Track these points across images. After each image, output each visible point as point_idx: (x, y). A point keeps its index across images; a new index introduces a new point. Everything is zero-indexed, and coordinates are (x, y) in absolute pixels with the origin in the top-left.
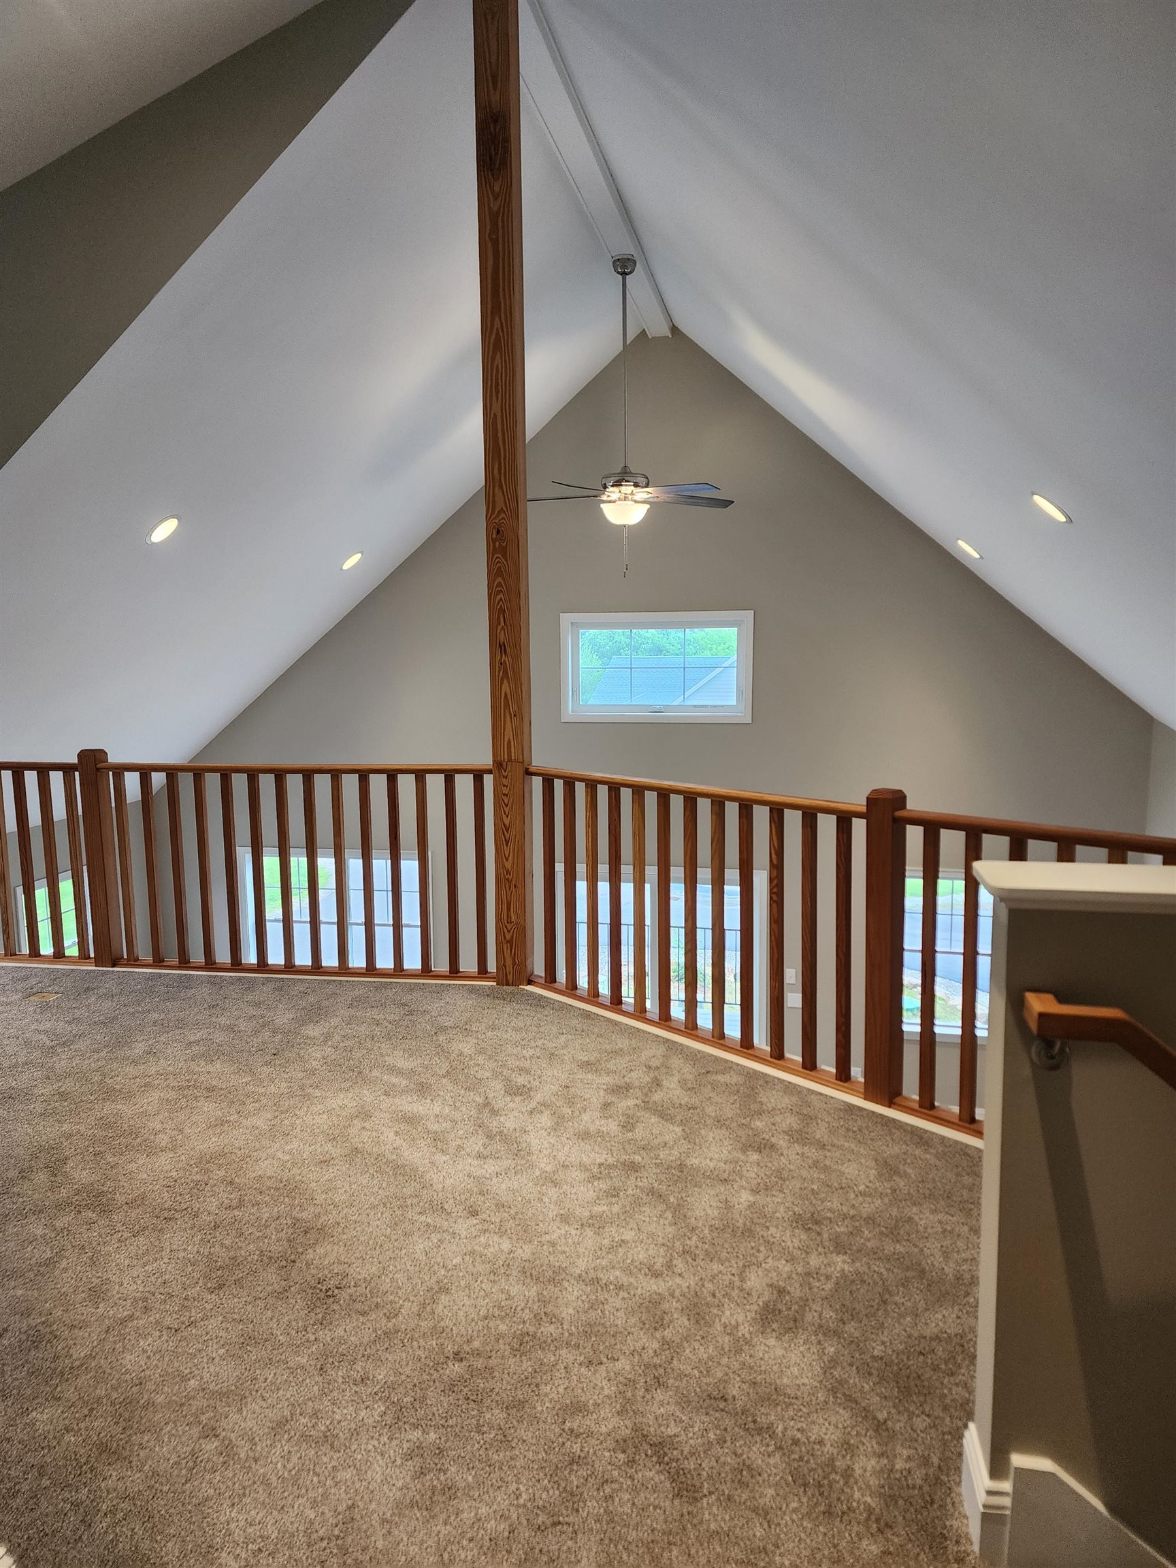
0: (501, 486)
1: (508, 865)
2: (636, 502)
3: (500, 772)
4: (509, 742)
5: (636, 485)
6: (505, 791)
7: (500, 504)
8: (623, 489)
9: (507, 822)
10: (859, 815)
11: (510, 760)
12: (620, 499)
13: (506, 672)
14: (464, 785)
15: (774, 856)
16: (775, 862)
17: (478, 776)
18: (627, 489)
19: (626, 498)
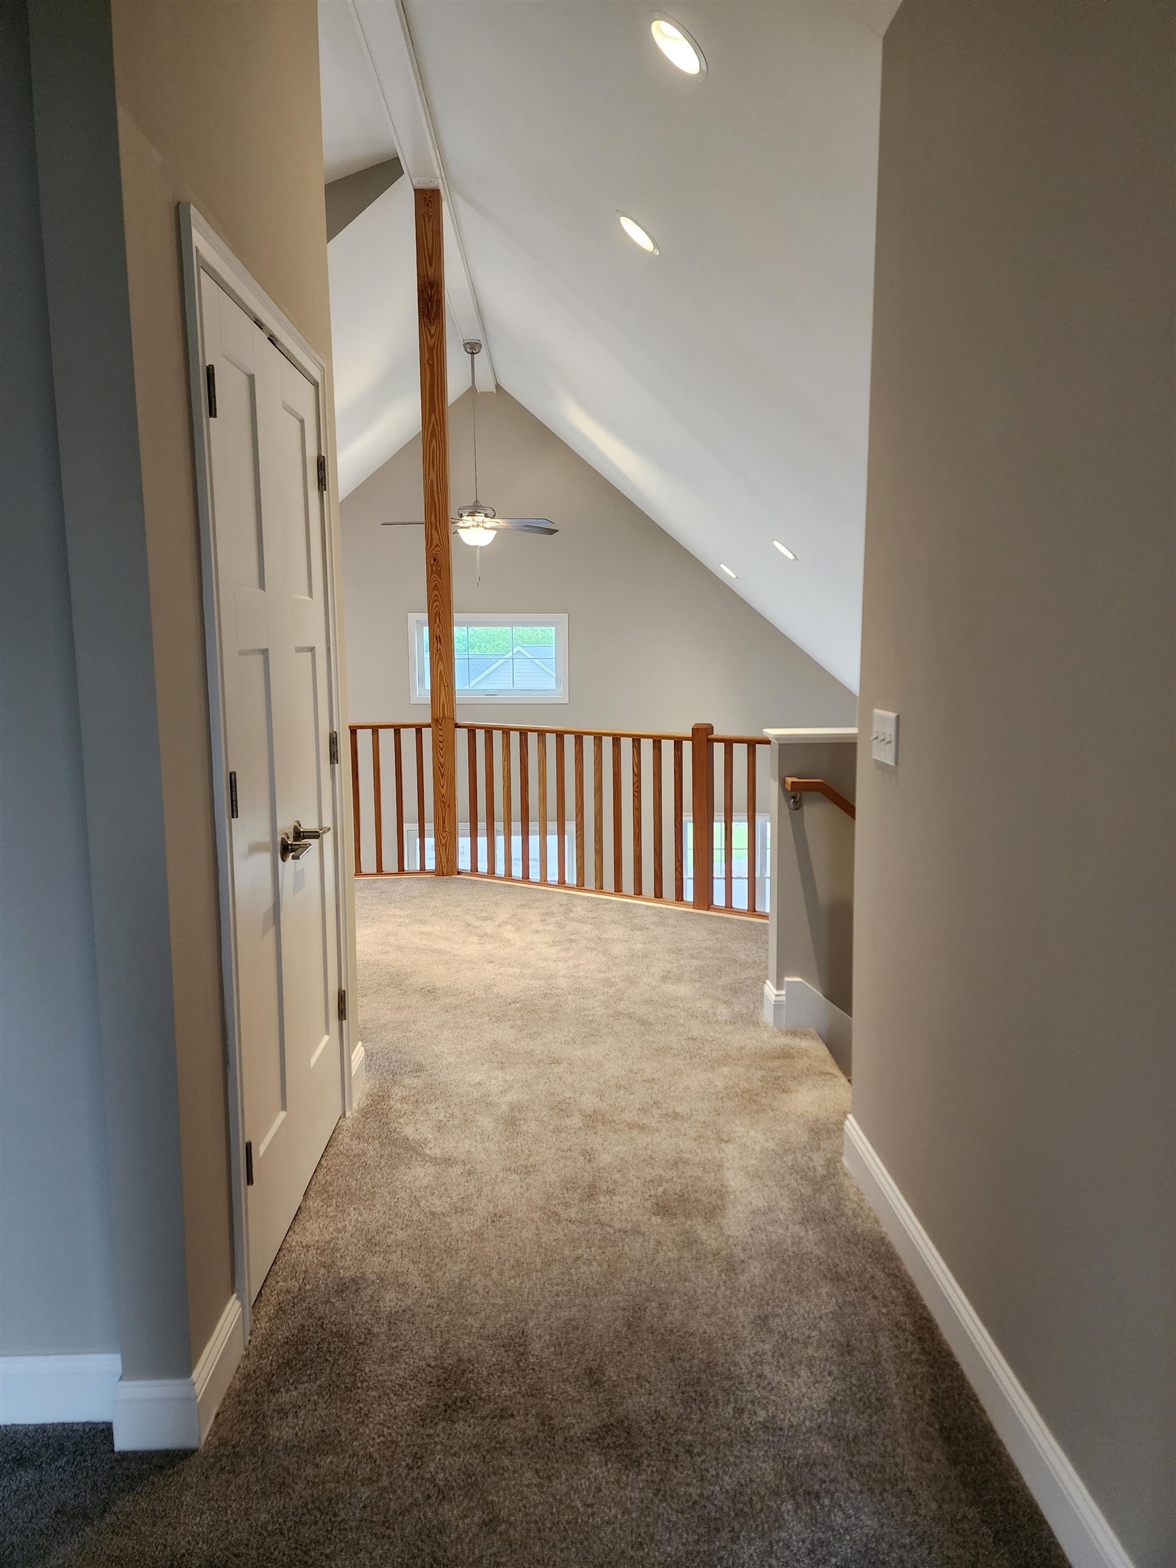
0: (436, 529)
1: (443, 791)
2: (486, 528)
3: (437, 726)
4: (443, 705)
5: (486, 516)
6: (441, 739)
7: (436, 541)
8: (476, 518)
9: (442, 761)
10: (687, 739)
11: (444, 717)
12: (473, 526)
13: (440, 654)
14: (408, 736)
15: (635, 769)
16: (636, 772)
17: (419, 729)
18: (480, 518)
19: (478, 526)
